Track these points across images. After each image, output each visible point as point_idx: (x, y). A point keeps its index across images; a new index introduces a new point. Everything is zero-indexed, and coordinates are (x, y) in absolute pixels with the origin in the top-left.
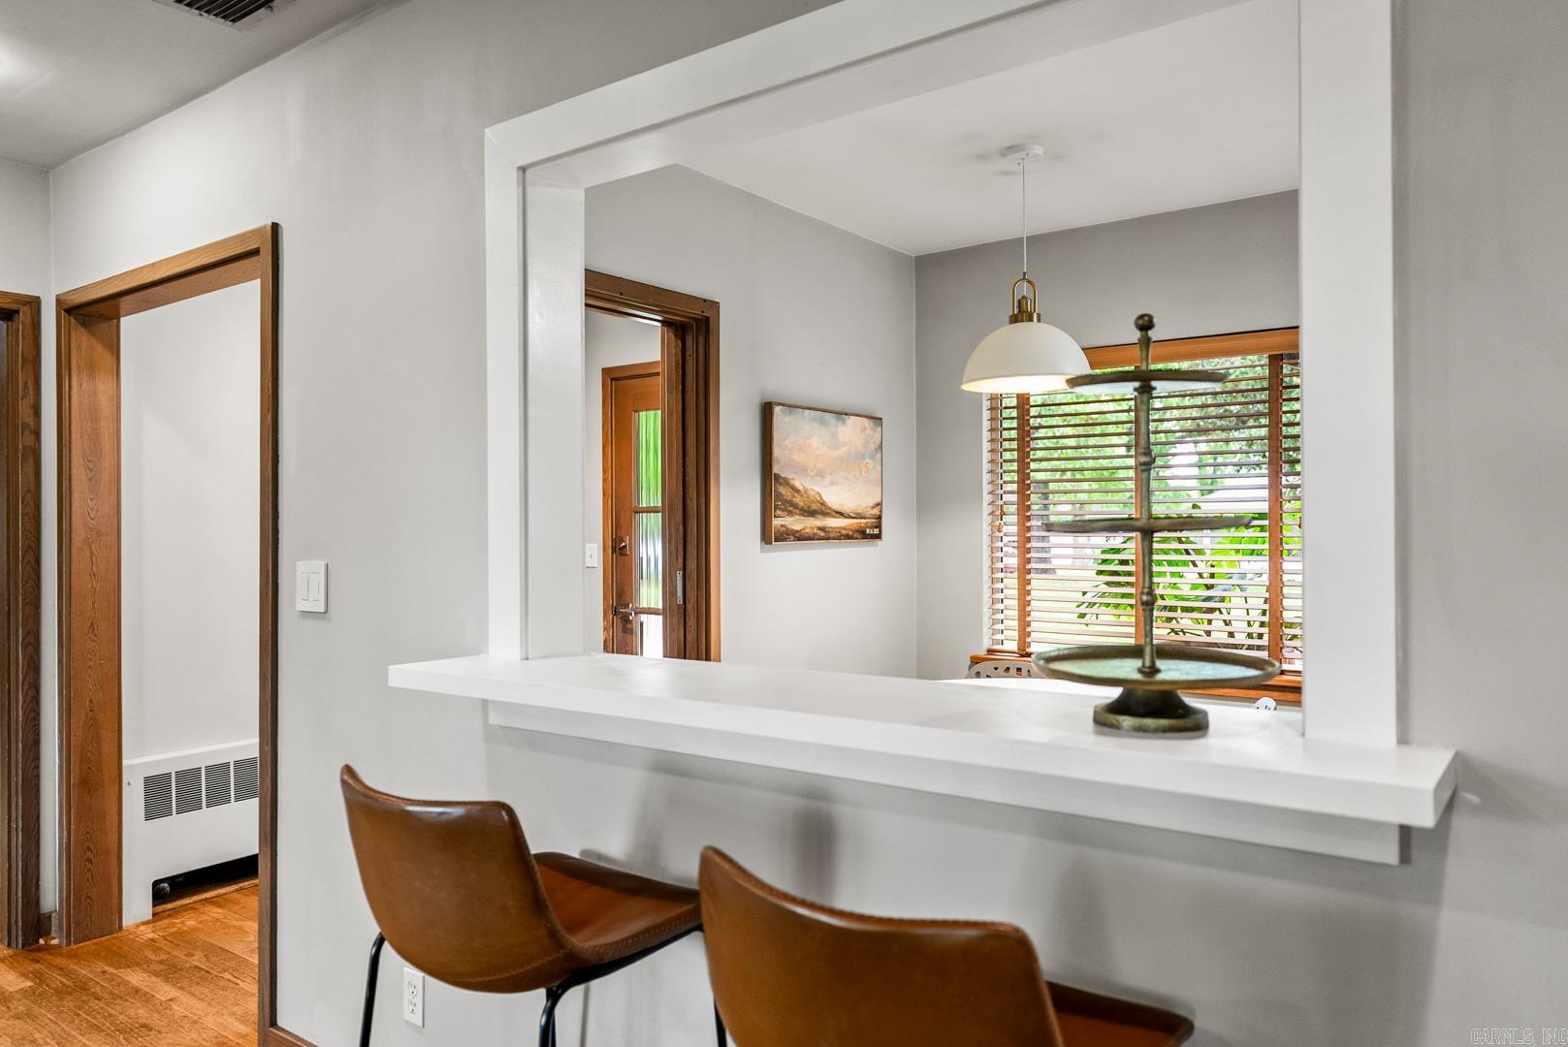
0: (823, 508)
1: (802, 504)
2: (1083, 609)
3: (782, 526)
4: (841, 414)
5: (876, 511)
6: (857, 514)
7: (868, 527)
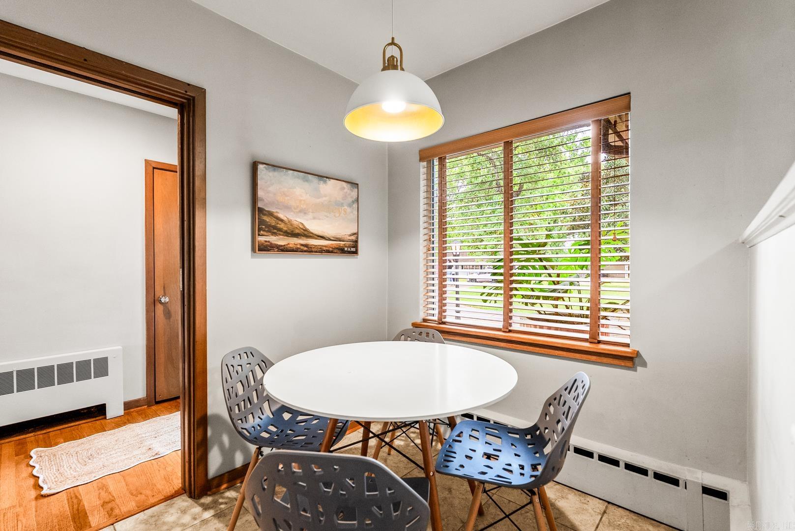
0: (306, 233)
1: (285, 229)
2: (484, 297)
3: (266, 241)
4: (322, 177)
5: (353, 238)
6: (337, 238)
7: (346, 247)
